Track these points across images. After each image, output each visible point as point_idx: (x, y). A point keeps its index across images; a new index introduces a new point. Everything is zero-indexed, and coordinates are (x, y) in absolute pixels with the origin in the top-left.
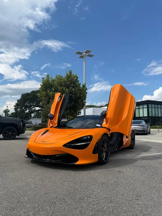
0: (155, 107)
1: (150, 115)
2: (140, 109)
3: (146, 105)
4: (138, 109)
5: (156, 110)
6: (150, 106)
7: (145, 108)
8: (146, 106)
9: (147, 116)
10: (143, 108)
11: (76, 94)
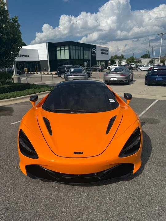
0: (76, 49)
1: (72, 58)
2: (61, 51)
3: (68, 46)
4: (60, 51)
5: (77, 51)
6: (71, 47)
7: (67, 49)
8: (68, 48)
9: (69, 58)
10: (65, 50)
11: (7, 34)
